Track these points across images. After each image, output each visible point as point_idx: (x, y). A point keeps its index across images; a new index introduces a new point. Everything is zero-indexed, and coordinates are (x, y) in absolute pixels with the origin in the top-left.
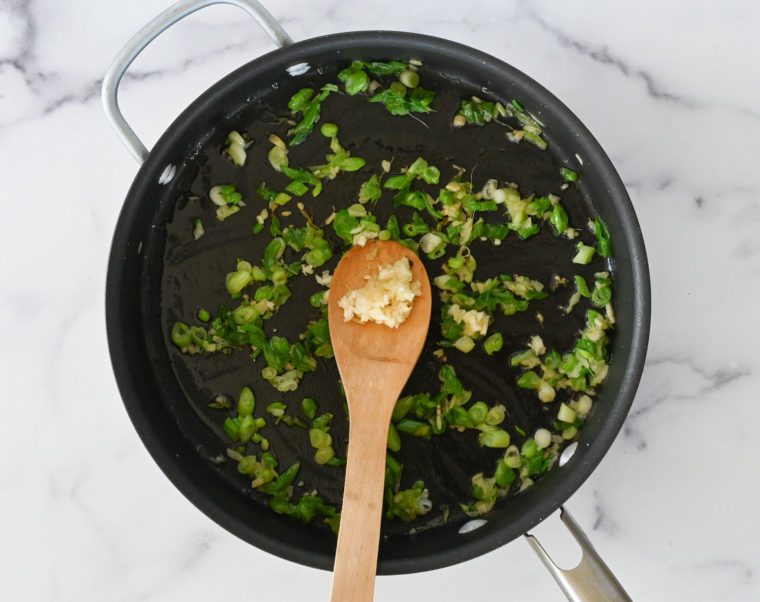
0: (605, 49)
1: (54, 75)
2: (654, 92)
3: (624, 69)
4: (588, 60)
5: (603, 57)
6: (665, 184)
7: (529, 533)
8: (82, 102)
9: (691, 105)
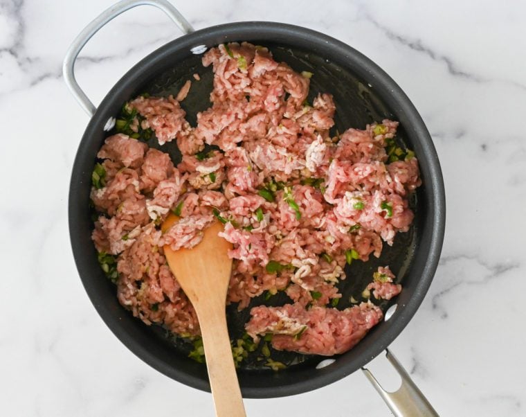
0: (419, 41)
1: (37, 59)
2: (453, 71)
3: (432, 55)
4: (407, 48)
5: (418, 47)
6: (460, 134)
7: (365, 367)
8: (57, 78)
9: (478, 80)
